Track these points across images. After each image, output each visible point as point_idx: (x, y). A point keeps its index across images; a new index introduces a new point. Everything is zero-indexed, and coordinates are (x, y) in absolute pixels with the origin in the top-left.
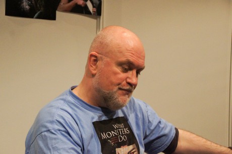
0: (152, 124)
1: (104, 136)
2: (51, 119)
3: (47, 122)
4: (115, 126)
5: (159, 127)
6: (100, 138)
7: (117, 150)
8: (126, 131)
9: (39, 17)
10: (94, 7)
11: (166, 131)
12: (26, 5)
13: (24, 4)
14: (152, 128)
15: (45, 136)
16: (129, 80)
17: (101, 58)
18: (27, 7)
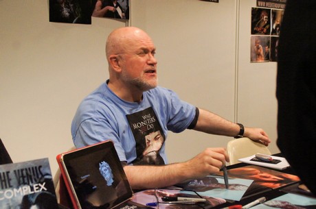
0: (175, 110)
1: (135, 126)
2: (92, 110)
3: (89, 112)
4: (144, 117)
5: (182, 112)
6: (132, 128)
7: (147, 137)
8: (153, 120)
9: (77, 22)
10: (123, 12)
11: (187, 115)
12: (66, 12)
13: (65, 11)
14: (176, 113)
15: (88, 123)
16: (149, 62)
17: (120, 56)
18: (67, 14)
